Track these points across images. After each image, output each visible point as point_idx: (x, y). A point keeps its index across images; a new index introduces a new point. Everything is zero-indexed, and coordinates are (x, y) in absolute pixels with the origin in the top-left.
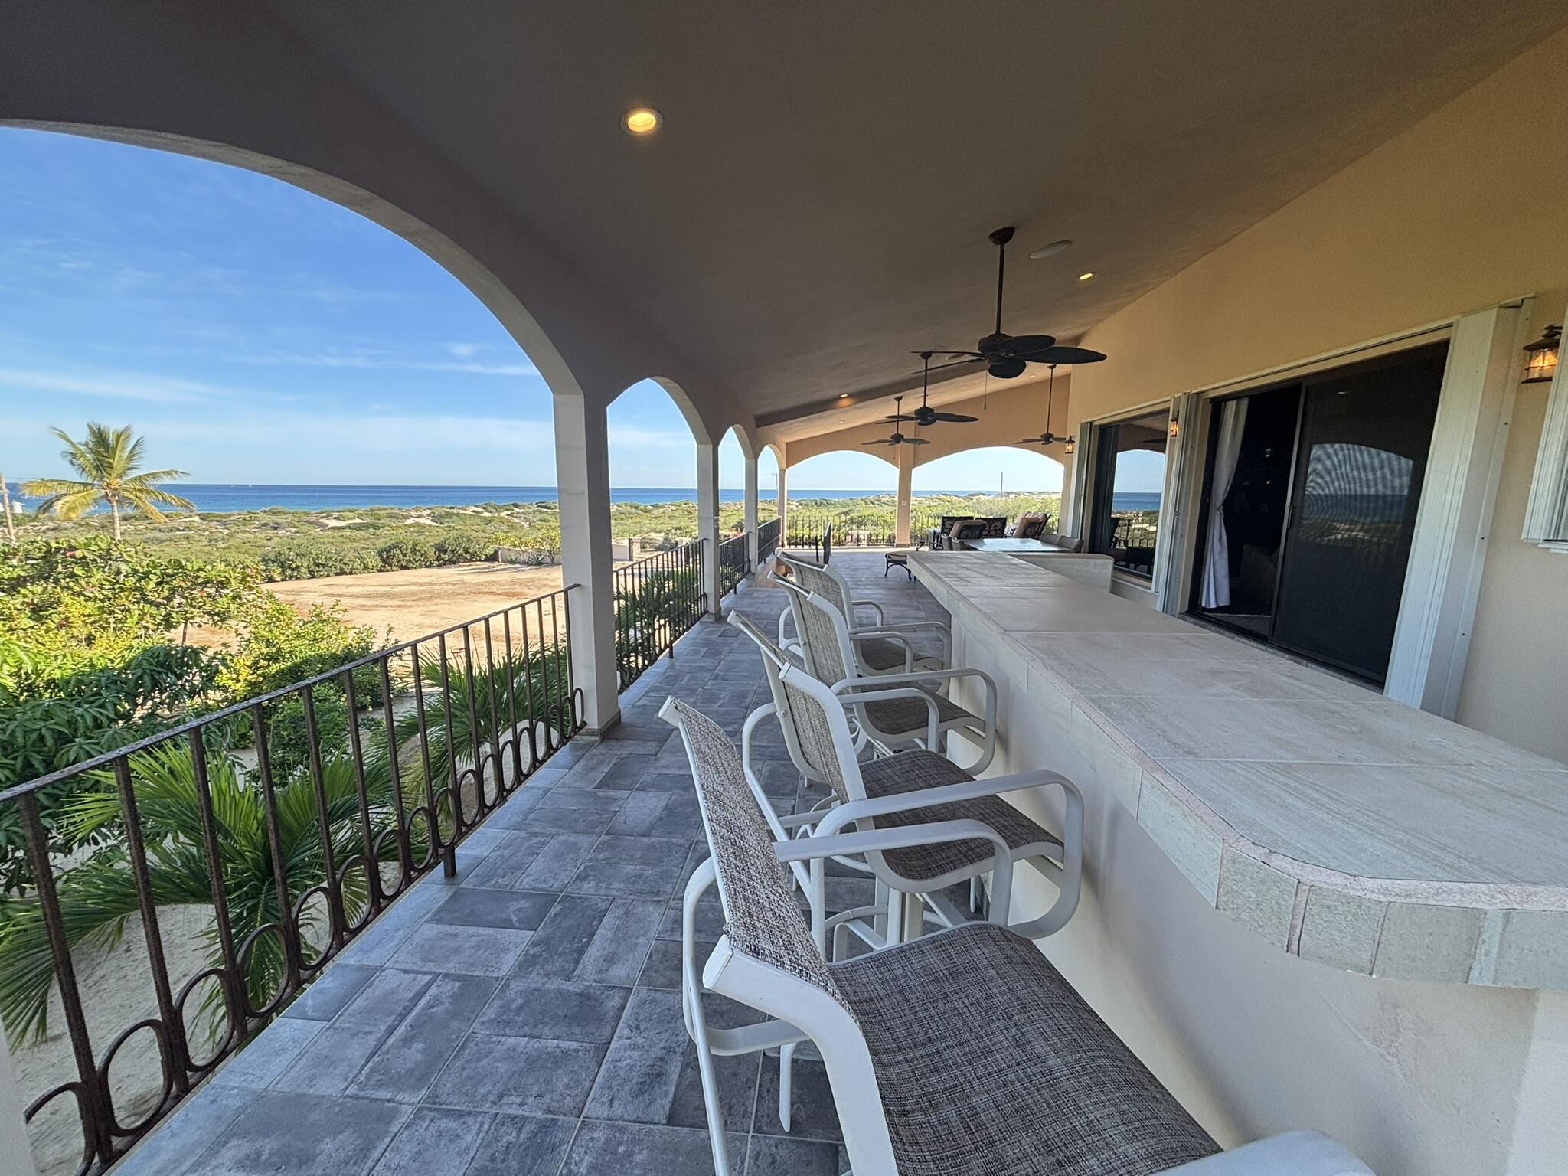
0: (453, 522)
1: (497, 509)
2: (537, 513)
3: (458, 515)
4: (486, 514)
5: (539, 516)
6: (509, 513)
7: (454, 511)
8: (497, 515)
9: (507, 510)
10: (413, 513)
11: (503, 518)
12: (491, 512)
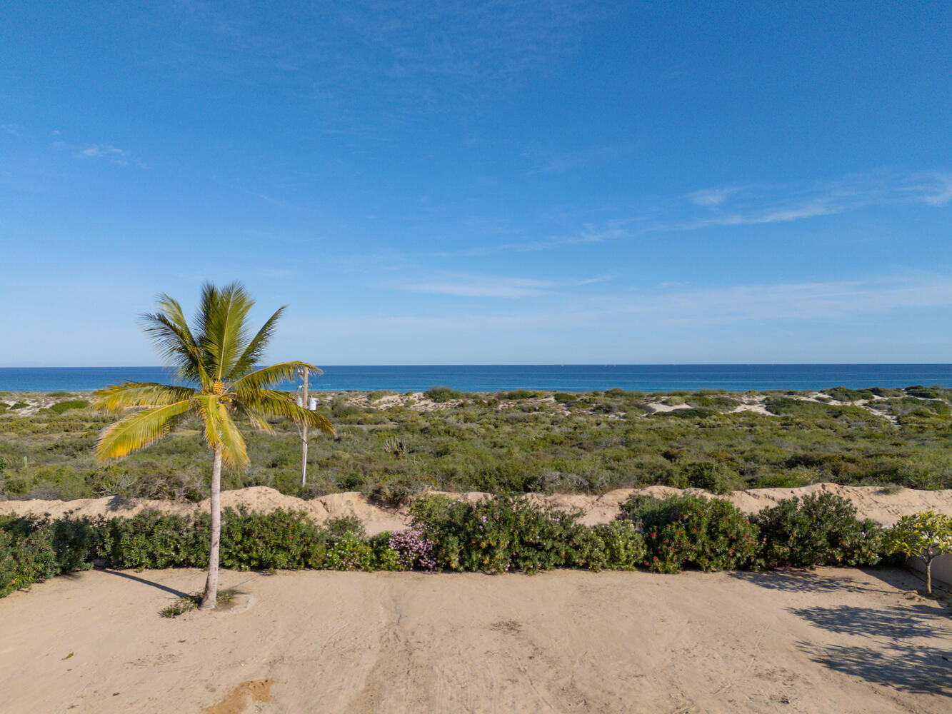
0: (791, 412)
1: (850, 395)
2: (909, 404)
3: (798, 403)
4: (834, 403)
5: (911, 407)
6: (866, 401)
7: (795, 398)
8: (849, 404)
9: (863, 398)
10: (745, 399)
11: (858, 408)
12: (841, 400)
